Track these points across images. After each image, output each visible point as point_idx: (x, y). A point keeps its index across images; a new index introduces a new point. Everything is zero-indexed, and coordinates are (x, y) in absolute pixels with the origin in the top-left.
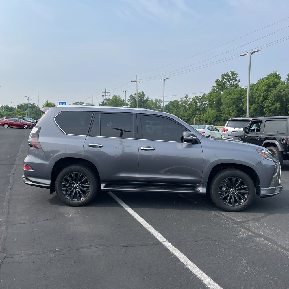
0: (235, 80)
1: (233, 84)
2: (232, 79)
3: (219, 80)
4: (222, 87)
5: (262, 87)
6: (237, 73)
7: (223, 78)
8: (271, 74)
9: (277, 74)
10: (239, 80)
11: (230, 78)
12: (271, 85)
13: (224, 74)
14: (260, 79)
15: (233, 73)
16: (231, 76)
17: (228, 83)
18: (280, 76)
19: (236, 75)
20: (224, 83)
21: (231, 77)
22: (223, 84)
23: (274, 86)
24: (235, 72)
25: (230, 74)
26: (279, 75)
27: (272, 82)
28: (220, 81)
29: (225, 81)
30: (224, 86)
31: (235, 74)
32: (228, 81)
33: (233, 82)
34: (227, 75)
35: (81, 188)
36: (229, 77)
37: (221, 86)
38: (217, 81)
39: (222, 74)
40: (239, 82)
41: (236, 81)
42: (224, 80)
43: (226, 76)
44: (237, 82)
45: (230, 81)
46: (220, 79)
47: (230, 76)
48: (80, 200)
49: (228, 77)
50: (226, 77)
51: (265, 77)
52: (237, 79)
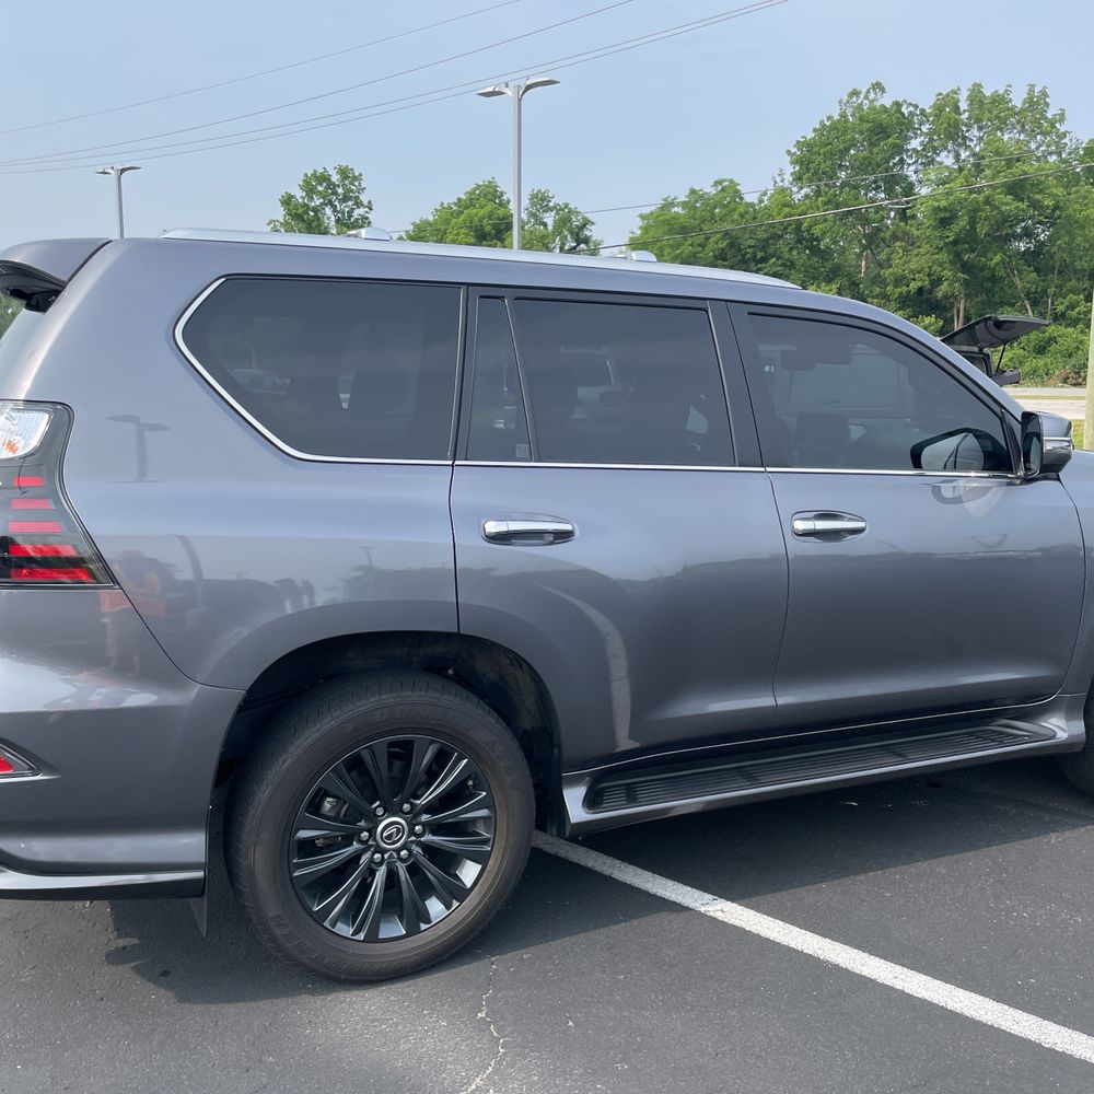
0: (356, 203)
1: (350, 217)
2: (345, 199)
3: (293, 197)
4: (310, 224)
5: (458, 234)
6: (361, 175)
7: (310, 190)
8: (476, 189)
9: (496, 191)
10: (370, 202)
11: (335, 193)
12: (488, 229)
13: (314, 175)
14: (442, 204)
15: (345, 173)
16: (339, 186)
17: (328, 211)
18: (505, 197)
19: (356, 184)
20: (315, 210)
21: (340, 191)
22: (312, 214)
23: (496, 234)
24: (352, 169)
25: (335, 178)
26: (502, 194)
27: (490, 217)
28: (301, 200)
29: (318, 203)
30: (316, 223)
31: (355, 178)
32: (330, 203)
33: (347, 210)
34: (323, 178)
35: (428, 838)
36: (332, 186)
37: (303, 220)
38: (287, 201)
39: (306, 175)
40: (371, 209)
41: (358, 204)
42: (312, 198)
43: (321, 185)
44: (361, 211)
45: (336, 203)
46: (299, 194)
47: (334, 184)
48: (423, 926)
49: (328, 187)
50: (320, 188)
51: (459, 199)
52: (364, 198)
